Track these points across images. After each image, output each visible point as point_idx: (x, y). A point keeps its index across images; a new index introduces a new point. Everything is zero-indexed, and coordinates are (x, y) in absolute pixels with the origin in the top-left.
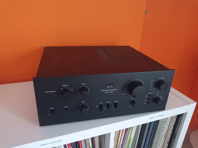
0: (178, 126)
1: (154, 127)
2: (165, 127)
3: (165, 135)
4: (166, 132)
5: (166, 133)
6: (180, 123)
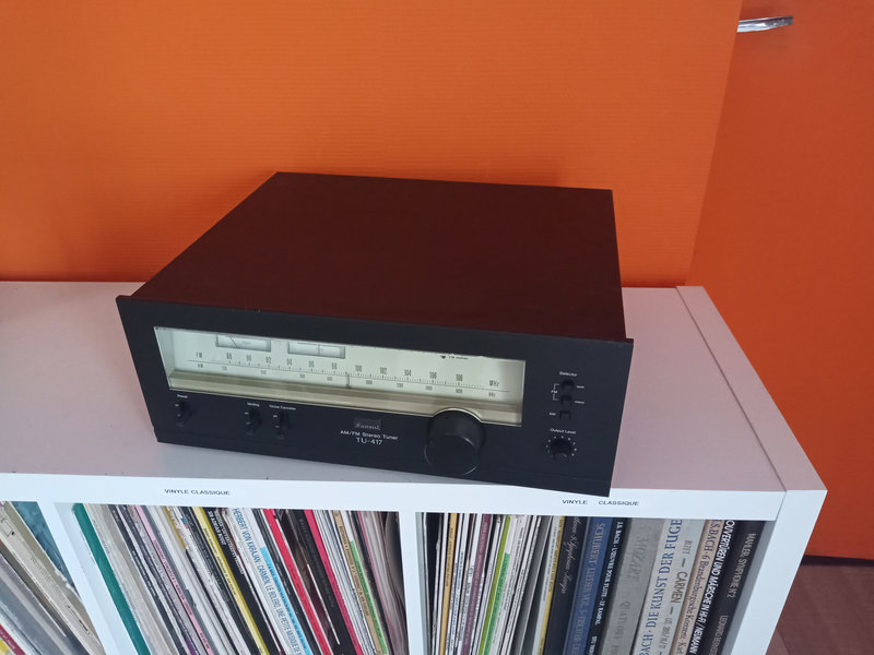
0: (740, 569)
1: (616, 542)
2: (670, 556)
3: (684, 591)
4: (688, 578)
5: (686, 583)
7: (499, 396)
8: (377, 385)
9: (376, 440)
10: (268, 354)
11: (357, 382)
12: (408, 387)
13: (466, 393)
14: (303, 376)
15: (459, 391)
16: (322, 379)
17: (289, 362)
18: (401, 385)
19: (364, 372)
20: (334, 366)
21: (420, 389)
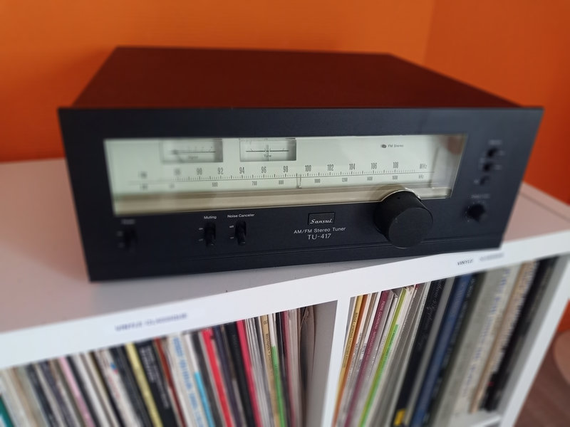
6: (544, 287)
7: (426, 177)
8: (325, 182)
9: (326, 234)
10: (219, 165)
11: (307, 183)
12: (352, 181)
13: (401, 179)
14: (255, 183)
15: (396, 178)
16: (274, 184)
17: (242, 170)
18: (346, 180)
19: (314, 171)
20: (286, 169)
21: (362, 180)
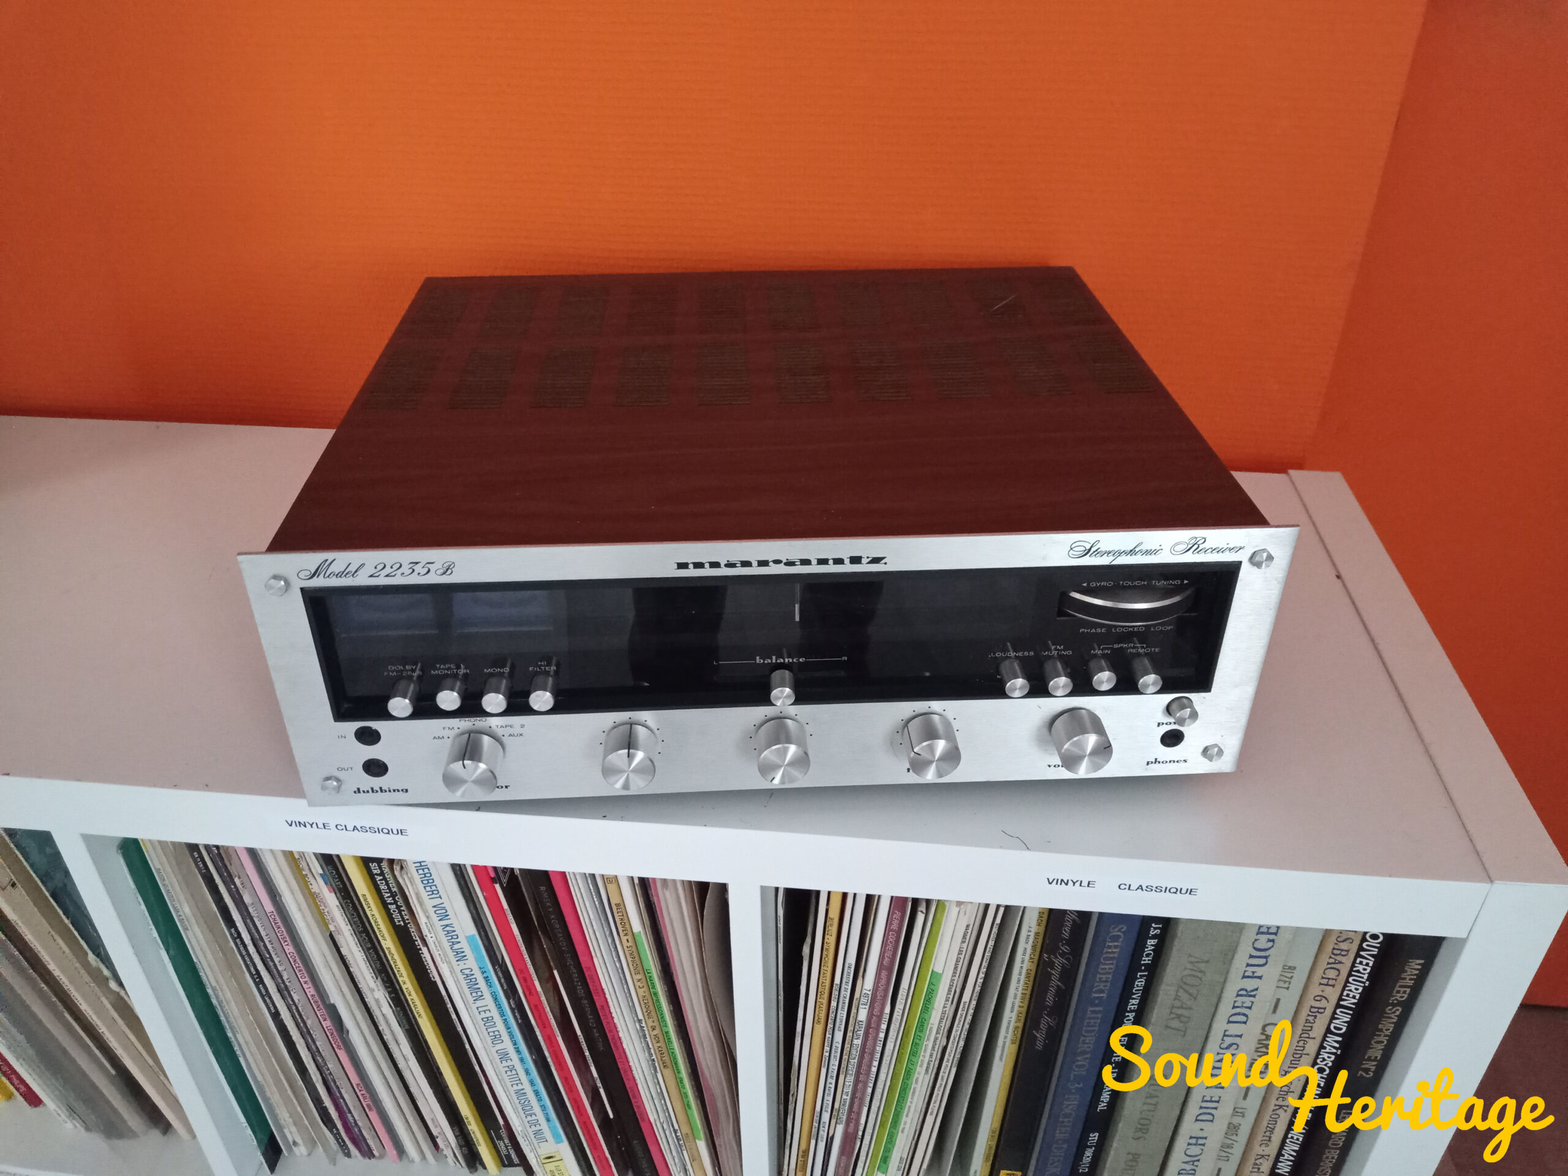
1: (1146, 960)
2: (1251, 994)
6: (1408, 1007)
